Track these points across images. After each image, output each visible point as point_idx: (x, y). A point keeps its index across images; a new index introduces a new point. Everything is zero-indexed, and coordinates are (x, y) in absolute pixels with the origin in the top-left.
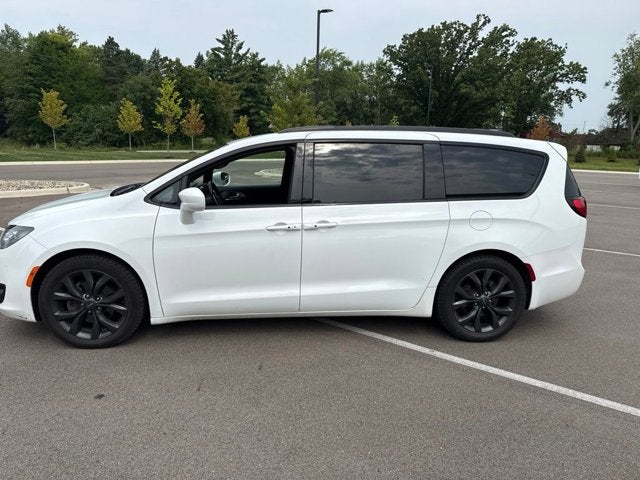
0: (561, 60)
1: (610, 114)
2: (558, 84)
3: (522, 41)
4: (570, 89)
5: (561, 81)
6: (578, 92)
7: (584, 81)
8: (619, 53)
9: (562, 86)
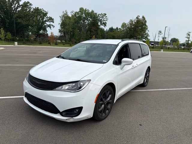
0: (46, 15)
1: (59, 32)
2: (46, 22)
3: (34, 8)
4: (50, 24)
5: (48, 22)
6: (52, 25)
7: (53, 22)
8: (61, 16)
9: (48, 23)
